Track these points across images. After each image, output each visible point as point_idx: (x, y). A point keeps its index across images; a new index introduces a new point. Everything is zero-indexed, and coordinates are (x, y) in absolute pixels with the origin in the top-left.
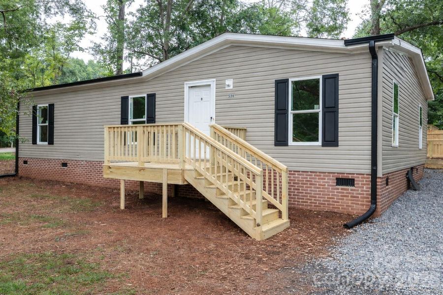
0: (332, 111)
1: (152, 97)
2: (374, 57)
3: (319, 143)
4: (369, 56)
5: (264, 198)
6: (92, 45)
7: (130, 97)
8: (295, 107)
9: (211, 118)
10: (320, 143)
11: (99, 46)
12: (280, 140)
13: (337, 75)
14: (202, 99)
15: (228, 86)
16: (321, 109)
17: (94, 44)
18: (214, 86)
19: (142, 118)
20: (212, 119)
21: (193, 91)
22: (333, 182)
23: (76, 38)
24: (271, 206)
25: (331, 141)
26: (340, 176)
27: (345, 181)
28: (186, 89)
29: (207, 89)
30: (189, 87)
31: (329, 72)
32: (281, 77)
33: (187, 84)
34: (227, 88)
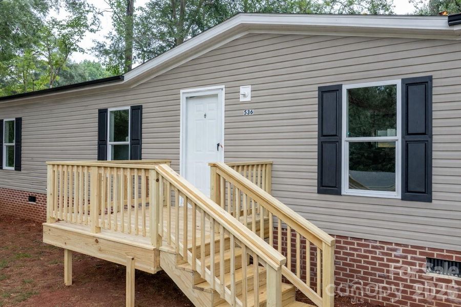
0: (419, 139)
1: (137, 110)
3: (397, 194)
6: (94, 45)
7: (109, 110)
8: (352, 132)
9: (218, 145)
11: (103, 46)
12: (329, 185)
13: (430, 78)
14: (205, 115)
15: (244, 95)
16: (399, 137)
17: (97, 44)
18: (222, 96)
19: (125, 140)
20: (220, 147)
21: (192, 103)
25: (418, 190)
26: (435, 254)
28: (183, 101)
29: (213, 100)
30: (187, 98)
31: (418, 71)
32: (328, 81)
33: (184, 93)
34: (242, 99)
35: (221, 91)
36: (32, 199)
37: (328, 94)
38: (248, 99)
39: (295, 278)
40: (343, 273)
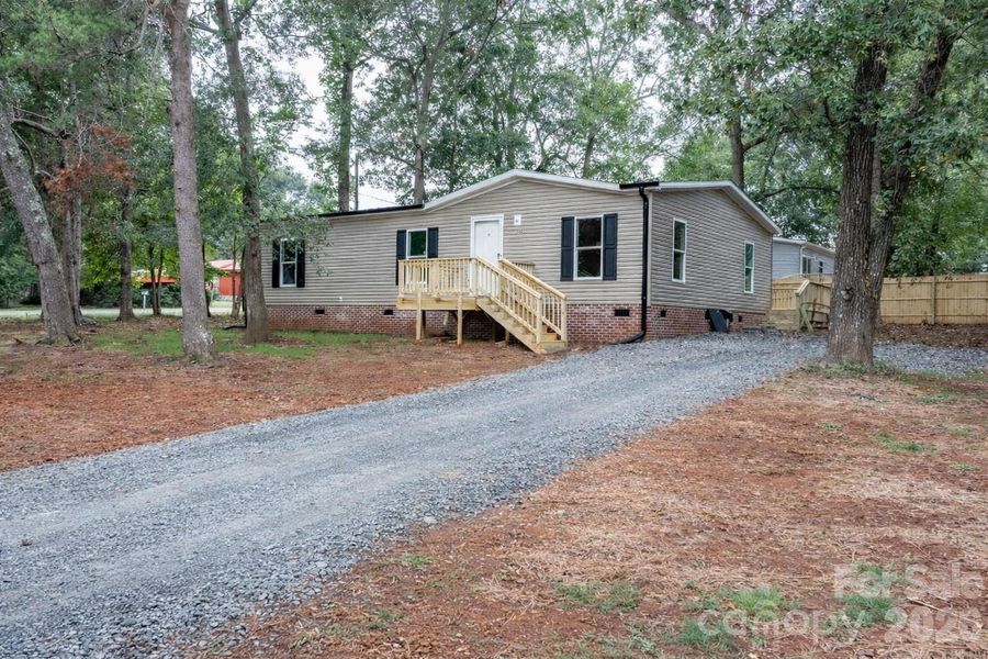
0: (611, 247)
1: (434, 231)
2: (646, 200)
4: (641, 198)
5: (544, 324)
7: (407, 231)
8: (580, 244)
9: (499, 254)
10: (601, 278)
12: (566, 275)
13: (616, 215)
14: (489, 233)
15: (517, 221)
16: (602, 246)
18: (502, 221)
19: (422, 254)
21: (479, 227)
22: (610, 312)
23: (283, 132)
24: (550, 330)
25: (611, 275)
26: (618, 308)
27: (622, 312)
28: (472, 224)
29: (495, 224)
30: (476, 222)
31: (610, 211)
32: (567, 214)
33: (474, 219)
34: (515, 224)
35: (501, 217)
36: (320, 311)
37: (567, 222)
38: (519, 223)
39: (548, 322)
40: (570, 314)
